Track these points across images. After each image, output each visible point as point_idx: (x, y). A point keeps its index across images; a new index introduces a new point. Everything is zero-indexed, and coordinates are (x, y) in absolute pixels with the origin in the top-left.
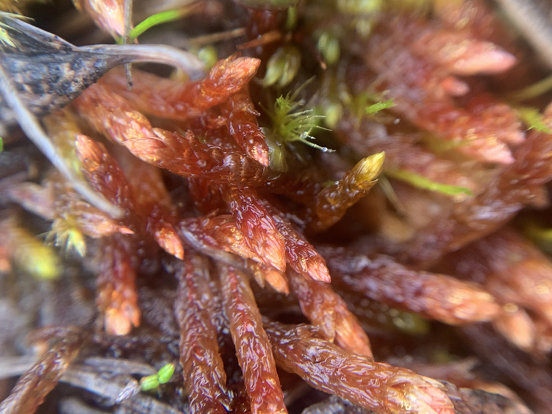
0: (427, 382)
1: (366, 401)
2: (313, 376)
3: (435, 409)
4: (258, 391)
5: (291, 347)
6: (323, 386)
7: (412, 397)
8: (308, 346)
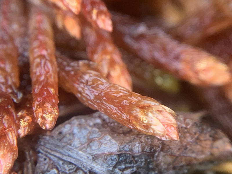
0: (163, 108)
1: (117, 115)
2: (84, 94)
3: (164, 125)
4: (41, 94)
5: (72, 73)
6: (89, 102)
7: (150, 114)
8: (85, 73)
